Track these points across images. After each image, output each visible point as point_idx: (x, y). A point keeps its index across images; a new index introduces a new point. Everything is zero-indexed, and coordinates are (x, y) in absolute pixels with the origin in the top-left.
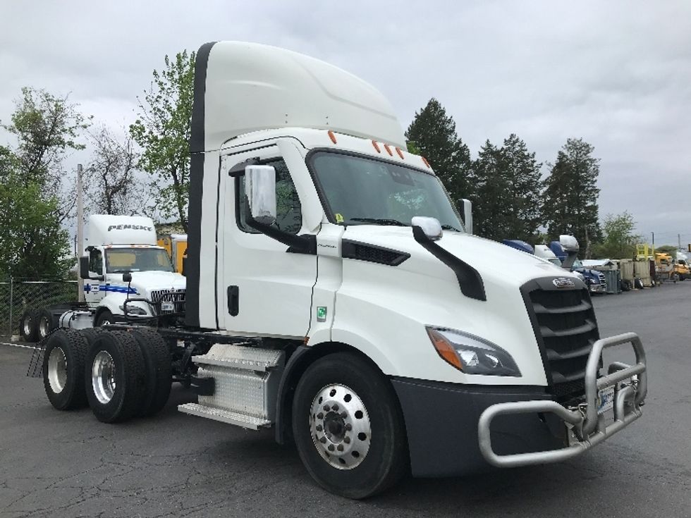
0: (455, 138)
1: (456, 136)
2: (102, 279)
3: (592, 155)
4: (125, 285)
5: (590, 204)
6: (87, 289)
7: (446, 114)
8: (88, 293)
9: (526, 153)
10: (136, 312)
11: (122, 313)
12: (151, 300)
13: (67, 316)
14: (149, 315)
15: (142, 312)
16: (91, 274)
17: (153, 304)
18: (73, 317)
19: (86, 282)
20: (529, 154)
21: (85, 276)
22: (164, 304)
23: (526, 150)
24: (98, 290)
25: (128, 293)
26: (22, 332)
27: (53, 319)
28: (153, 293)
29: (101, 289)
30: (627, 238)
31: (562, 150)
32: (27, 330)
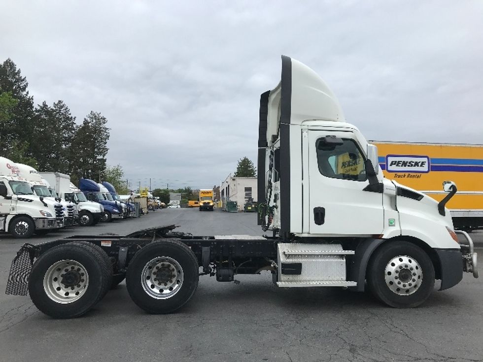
0: (26, 95)
1: (28, 93)
3: (106, 125)
5: (100, 157)
7: (21, 75)
9: (70, 116)
20: (72, 117)
23: (70, 114)
30: (118, 182)
31: (87, 118)
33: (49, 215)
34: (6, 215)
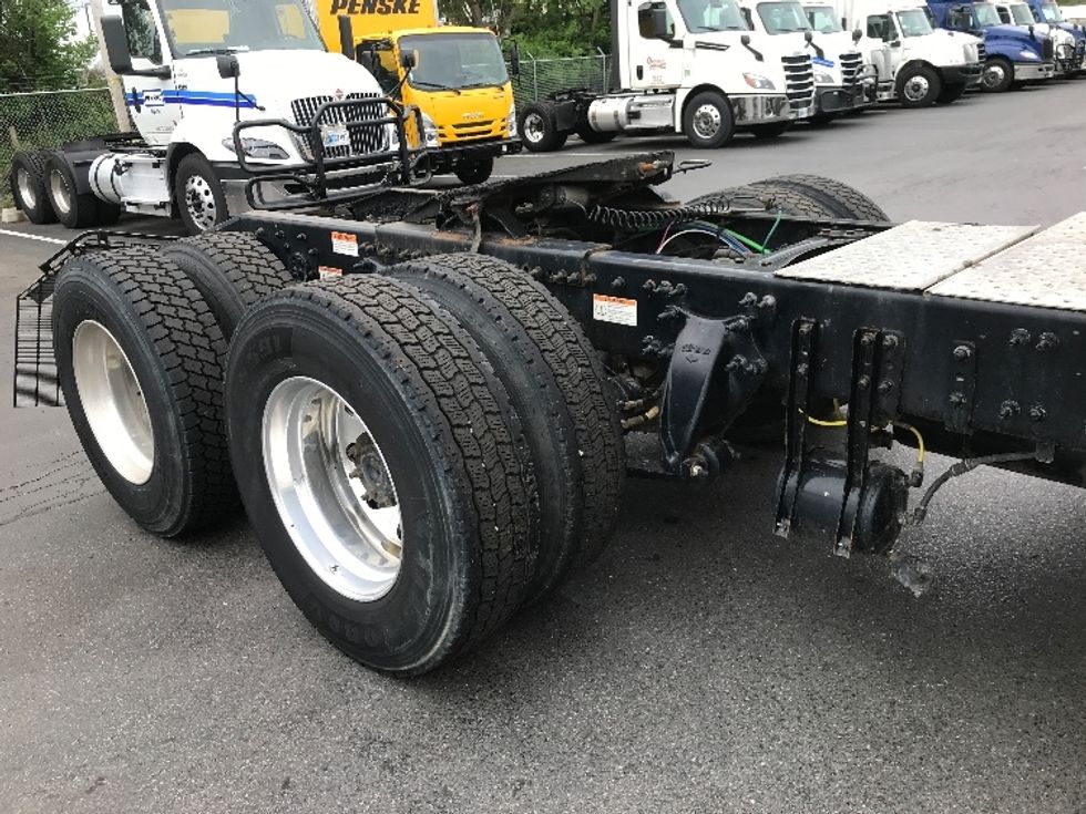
2: (165, 75)
4: (226, 86)
6: (136, 100)
8: (139, 110)
10: (263, 151)
11: (233, 157)
12: (292, 121)
13: (103, 167)
14: (295, 159)
15: (278, 153)
16: (139, 63)
17: (299, 132)
18: (118, 170)
19: (130, 82)
21: (123, 69)
22: (326, 130)
24: (161, 102)
25: (238, 105)
26: (19, 204)
27: (75, 176)
28: (298, 105)
29: (168, 100)
32: (28, 198)
33: (768, 84)
34: (672, 91)
